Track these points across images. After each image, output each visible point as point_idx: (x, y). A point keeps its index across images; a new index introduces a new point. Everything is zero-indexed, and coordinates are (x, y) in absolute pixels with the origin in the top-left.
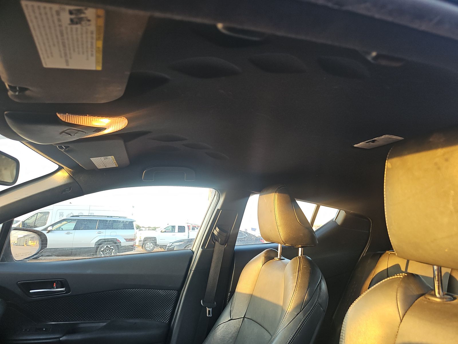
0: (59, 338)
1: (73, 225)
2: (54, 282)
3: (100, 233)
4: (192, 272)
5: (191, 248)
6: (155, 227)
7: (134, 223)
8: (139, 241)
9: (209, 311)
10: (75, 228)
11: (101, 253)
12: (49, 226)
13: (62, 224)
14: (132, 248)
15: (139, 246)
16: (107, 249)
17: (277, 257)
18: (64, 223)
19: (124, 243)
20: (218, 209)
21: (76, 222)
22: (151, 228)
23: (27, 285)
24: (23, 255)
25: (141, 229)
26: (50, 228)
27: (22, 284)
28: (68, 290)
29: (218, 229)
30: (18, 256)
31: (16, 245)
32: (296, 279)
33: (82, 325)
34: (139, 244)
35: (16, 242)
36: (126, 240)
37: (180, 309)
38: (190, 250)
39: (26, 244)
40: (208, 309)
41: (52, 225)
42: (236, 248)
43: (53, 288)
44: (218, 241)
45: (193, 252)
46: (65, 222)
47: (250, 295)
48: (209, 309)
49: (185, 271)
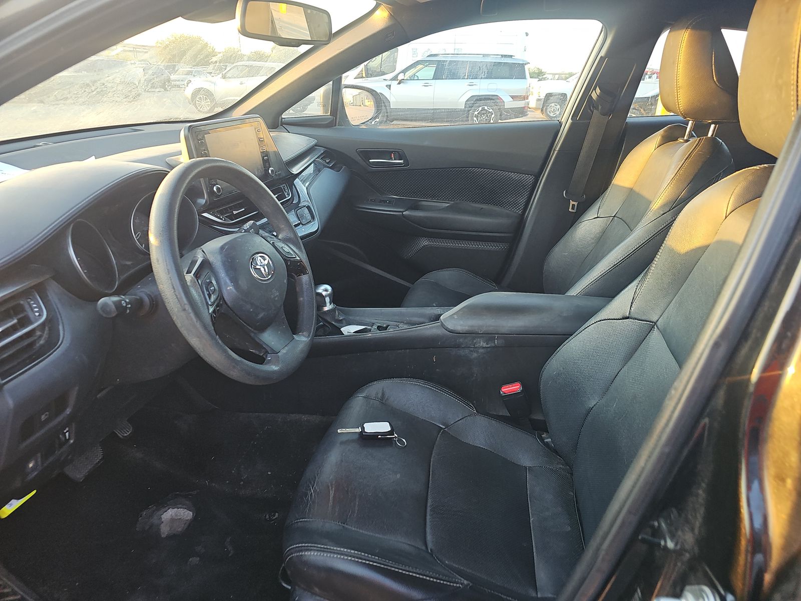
0: (402, 212)
1: (430, 71)
2: (392, 152)
3: (472, 85)
4: (556, 152)
5: (560, 119)
6: (570, 72)
7: (526, 67)
8: (537, 100)
9: (573, 205)
10: (436, 77)
11: (475, 119)
12: (400, 73)
13: (417, 69)
14: (522, 112)
15: (536, 109)
16: (483, 112)
17: (684, 137)
18: (418, 68)
19: (509, 103)
20: (601, 57)
21: (436, 66)
22: (563, 75)
23: (367, 154)
24: (359, 120)
25: (544, 77)
26: (401, 77)
27: (361, 152)
28: (407, 163)
29: (599, 91)
30: (354, 120)
31: (353, 104)
32: (678, 169)
33: (424, 203)
34: (536, 106)
35: (352, 102)
36: (512, 97)
37: (536, 199)
38: (558, 121)
39: (363, 103)
40: (572, 203)
41: (404, 71)
42: (628, 120)
43: (391, 159)
44: (597, 109)
45: (561, 124)
46: (420, 66)
47: (630, 189)
48: (574, 203)
49: (546, 150)
